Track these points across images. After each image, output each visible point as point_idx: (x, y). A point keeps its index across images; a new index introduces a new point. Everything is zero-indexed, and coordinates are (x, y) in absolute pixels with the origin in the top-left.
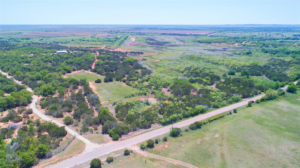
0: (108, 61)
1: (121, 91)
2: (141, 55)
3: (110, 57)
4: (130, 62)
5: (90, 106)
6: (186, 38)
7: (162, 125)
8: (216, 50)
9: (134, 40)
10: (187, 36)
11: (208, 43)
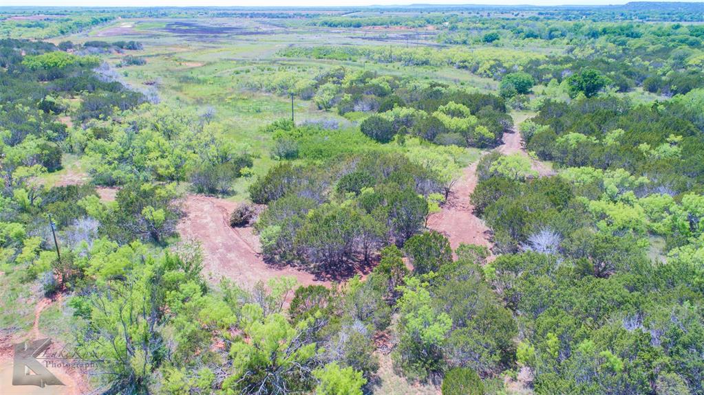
9: (129, 26)
11: (355, 27)
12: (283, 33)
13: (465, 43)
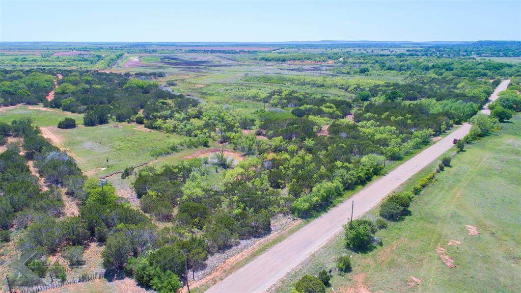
0: (87, 86)
1: (136, 142)
2: (161, 79)
3: (92, 80)
4: (142, 88)
5: (48, 186)
6: (236, 56)
7: (302, 218)
8: (303, 70)
9: (137, 60)
10: (237, 53)
11: (282, 61)
12: (237, 65)
13: (348, 73)
